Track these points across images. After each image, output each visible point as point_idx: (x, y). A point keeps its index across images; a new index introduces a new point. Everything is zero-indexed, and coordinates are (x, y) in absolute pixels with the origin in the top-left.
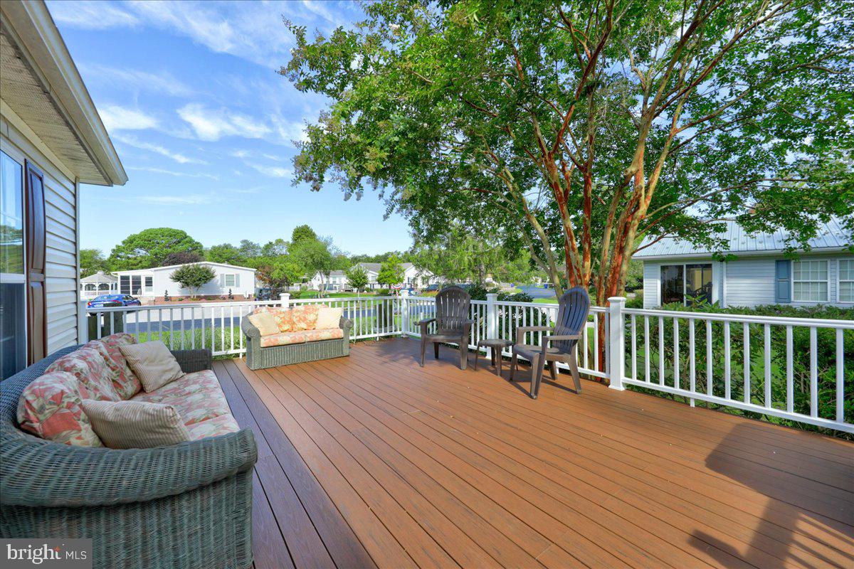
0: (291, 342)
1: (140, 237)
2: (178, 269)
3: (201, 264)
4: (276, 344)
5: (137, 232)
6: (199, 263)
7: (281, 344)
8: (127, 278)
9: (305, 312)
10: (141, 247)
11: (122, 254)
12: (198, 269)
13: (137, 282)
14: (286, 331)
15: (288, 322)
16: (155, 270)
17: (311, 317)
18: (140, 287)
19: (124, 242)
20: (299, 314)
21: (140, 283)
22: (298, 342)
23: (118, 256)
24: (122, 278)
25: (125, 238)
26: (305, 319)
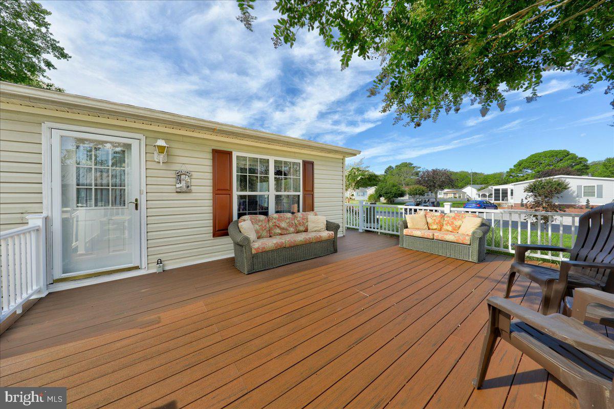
0: (421, 236)
1: (526, 161)
2: (531, 184)
3: (553, 178)
4: (411, 235)
5: (525, 158)
6: (552, 177)
7: (414, 235)
8: (498, 190)
9: (454, 218)
10: (528, 168)
11: (513, 174)
12: (549, 182)
13: (505, 193)
14: (435, 229)
15: (437, 223)
16: (514, 185)
17: (457, 223)
18: (507, 196)
19: (515, 166)
20: (449, 219)
21: (507, 193)
22: (426, 237)
23: (511, 176)
24: (495, 190)
25: (516, 163)
26: (453, 223)
